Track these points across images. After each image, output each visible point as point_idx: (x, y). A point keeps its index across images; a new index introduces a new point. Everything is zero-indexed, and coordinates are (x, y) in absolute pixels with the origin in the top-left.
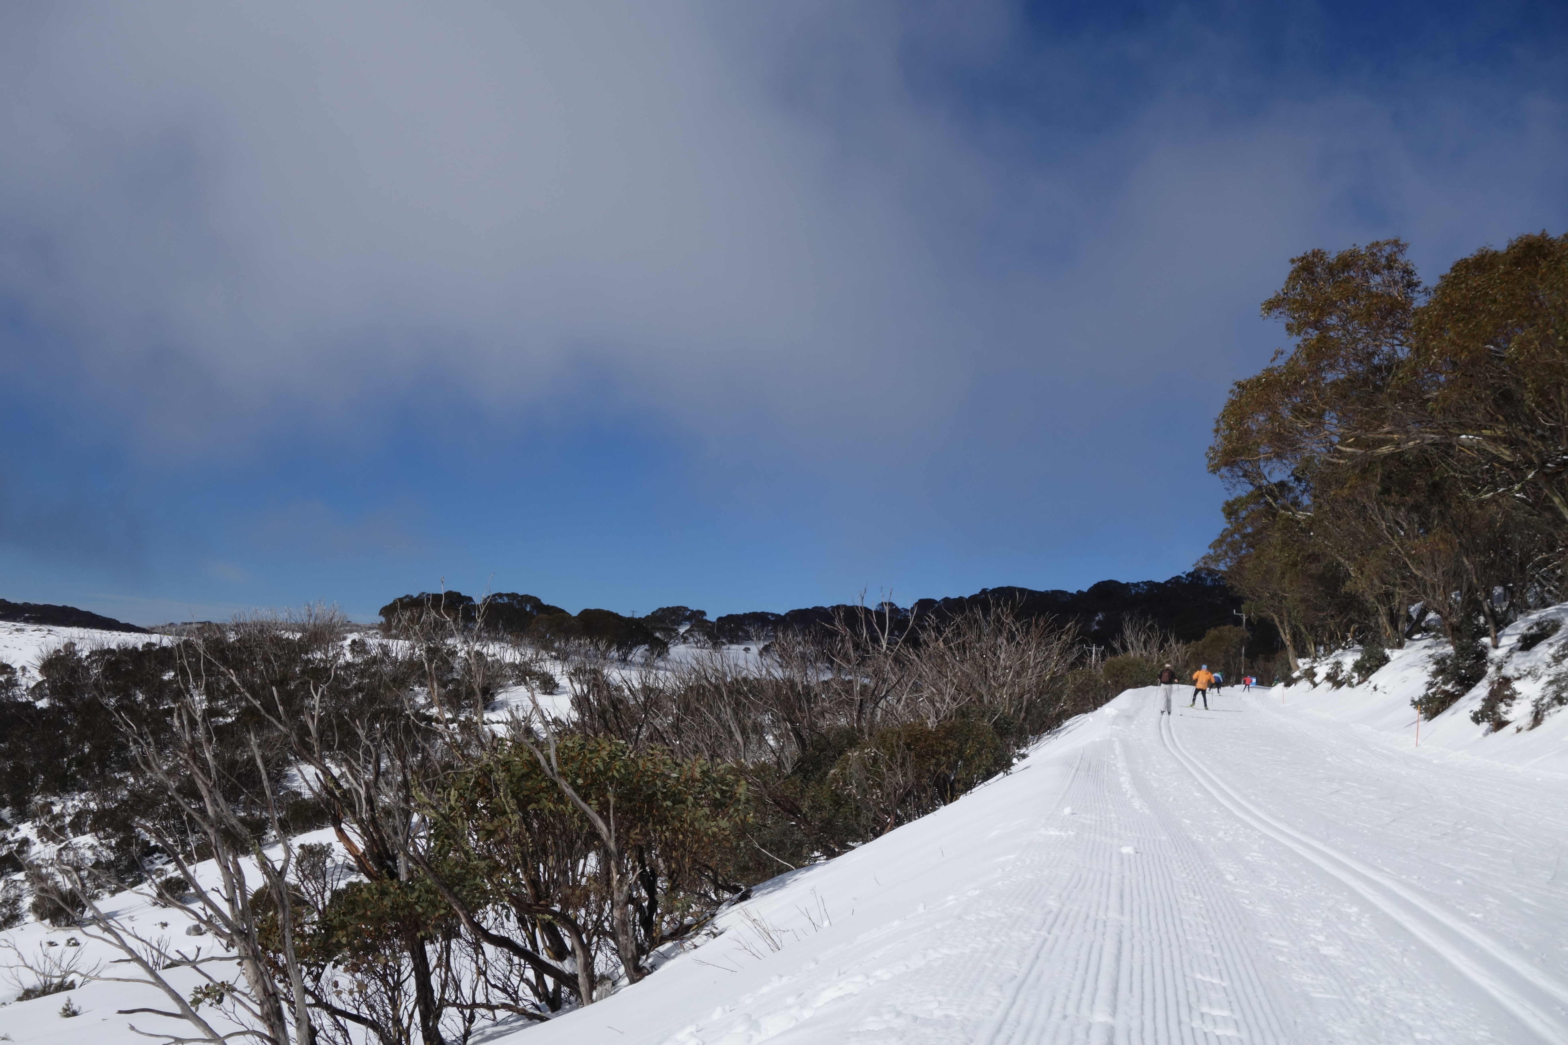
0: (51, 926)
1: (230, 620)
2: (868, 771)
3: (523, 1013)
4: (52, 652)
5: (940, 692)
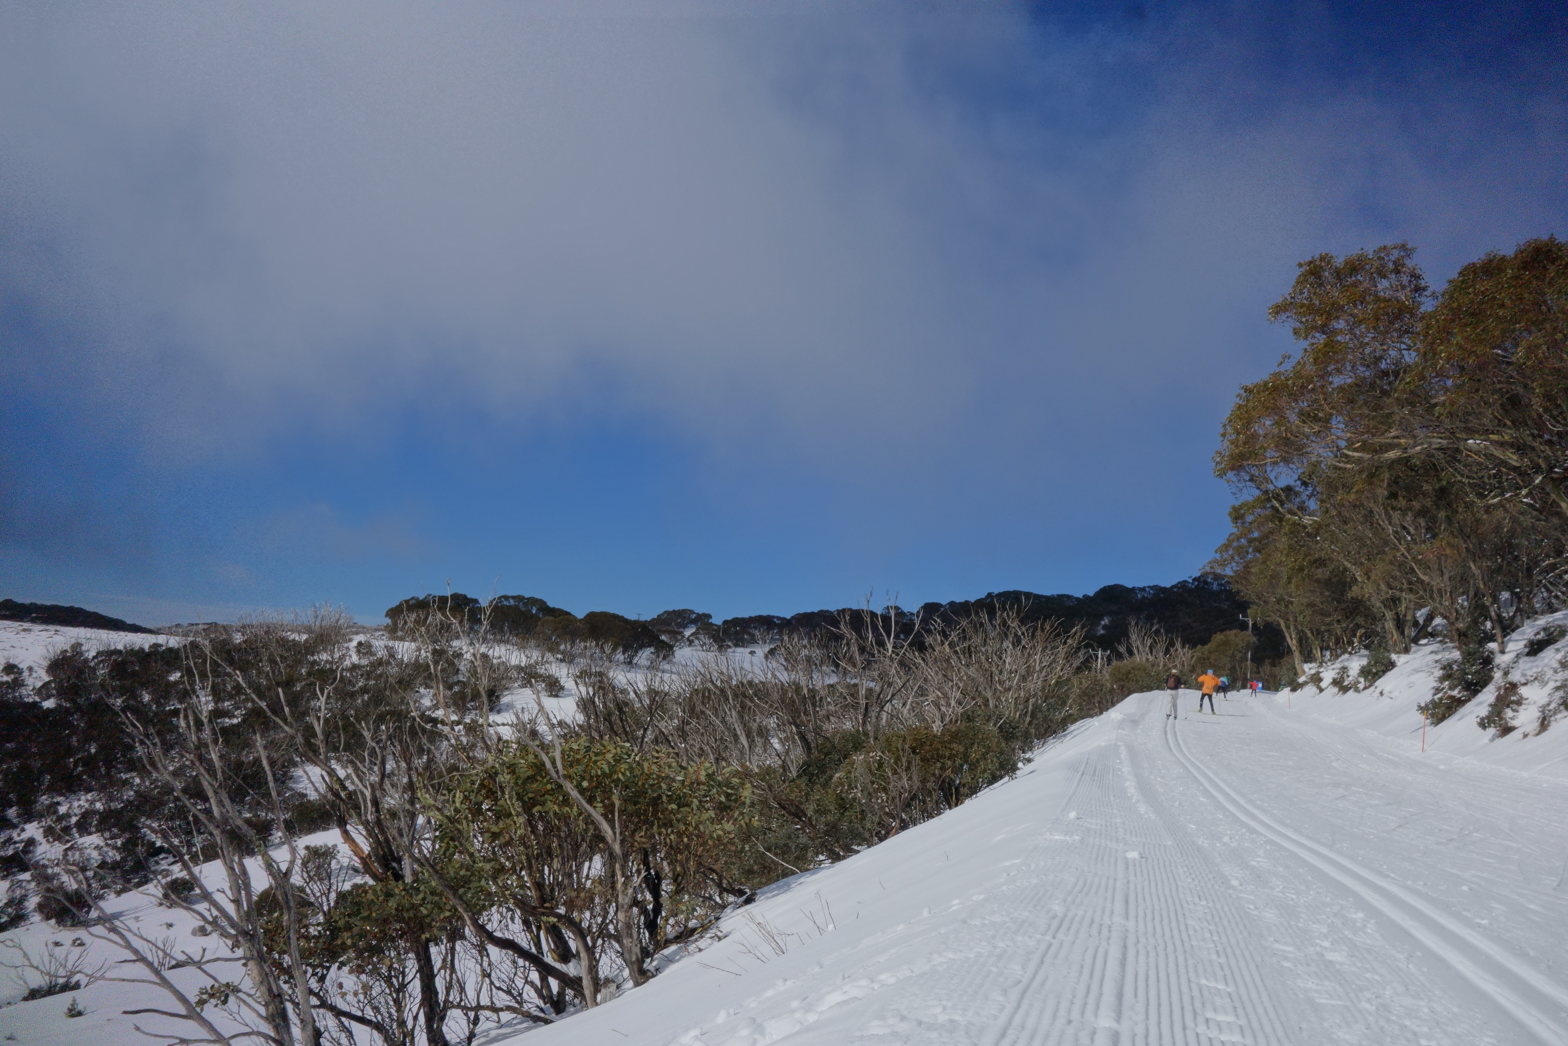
0: (57, 926)
1: (236, 621)
2: (873, 775)
3: (528, 1016)
4: (59, 652)
5: (945, 696)
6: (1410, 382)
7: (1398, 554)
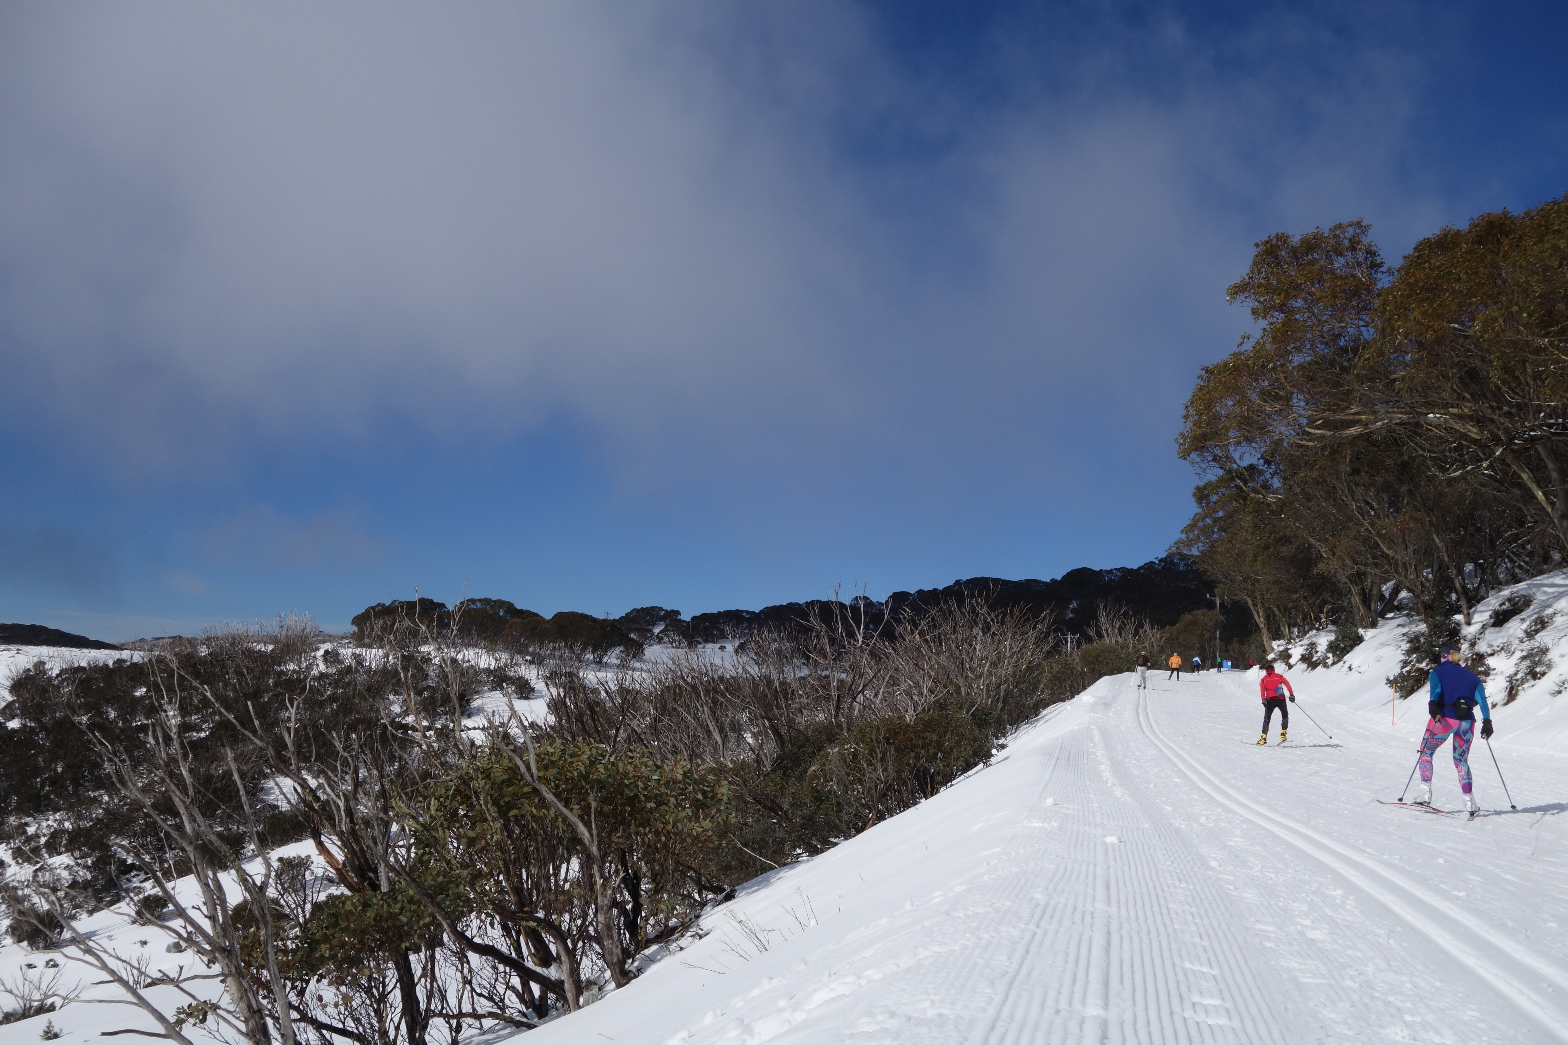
0: (29, 949)
1: (201, 634)
2: (848, 766)
3: (510, 1021)
4: (22, 671)
5: (917, 684)
6: (1368, 359)
7: (1362, 530)
